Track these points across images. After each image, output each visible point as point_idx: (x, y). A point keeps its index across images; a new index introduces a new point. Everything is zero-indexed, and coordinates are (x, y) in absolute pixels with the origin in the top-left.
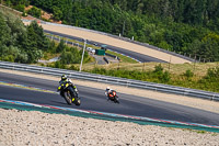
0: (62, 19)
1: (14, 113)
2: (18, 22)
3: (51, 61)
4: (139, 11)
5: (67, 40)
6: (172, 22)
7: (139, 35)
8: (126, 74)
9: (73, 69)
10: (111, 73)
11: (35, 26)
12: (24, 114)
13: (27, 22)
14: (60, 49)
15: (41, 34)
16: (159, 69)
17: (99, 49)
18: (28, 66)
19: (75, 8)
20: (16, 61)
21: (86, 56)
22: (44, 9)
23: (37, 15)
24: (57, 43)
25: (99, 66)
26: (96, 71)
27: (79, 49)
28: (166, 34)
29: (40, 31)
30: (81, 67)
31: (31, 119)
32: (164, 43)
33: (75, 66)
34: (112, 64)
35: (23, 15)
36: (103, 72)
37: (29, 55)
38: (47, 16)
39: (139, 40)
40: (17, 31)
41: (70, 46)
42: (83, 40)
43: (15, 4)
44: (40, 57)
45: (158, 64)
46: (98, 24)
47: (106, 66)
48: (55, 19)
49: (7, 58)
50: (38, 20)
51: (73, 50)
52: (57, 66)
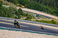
0: (27, 7)
1: (14, 32)
2: (16, 8)
3: (24, 18)
4: (48, 5)
5: (29, 13)
6: (56, 8)
7: (48, 12)
8: (44, 22)
9: (30, 20)
10: (40, 21)
11: (20, 9)
12: (17, 32)
13: (18, 8)
14: (27, 15)
15: (22, 11)
16: (53, 20)
17: (37, 15)
18: (18, 20)
19: (30, 4)
20: (15, 18)
21: (33, 17)
22: (22, 5)
23: (21, 6)
24: (26, 14)
25: (37, 20)
26: (36, 21)
27: (32, 15)
28: (55, 11)
29: (21, 11)
30: (32, 20)
31: (19, 33)
32: (54, 14)
33: (31, 19)
34: (40, 19)
35: (17, 6)
36: (38, 21)
37: (19, 17)
38: (23, 6)
39: (48, 13)
40: (15, 10)
41: (29, 14)
42: (33, 13)
43: (15, 3)
44: (21, 17)
45: (53, 19)
46: (37, 9)
47: (39, 20)
48: (25, 7)
49: (13, 17)
50: (21, 8)
51: (30, 15)
52: (26, 20)
